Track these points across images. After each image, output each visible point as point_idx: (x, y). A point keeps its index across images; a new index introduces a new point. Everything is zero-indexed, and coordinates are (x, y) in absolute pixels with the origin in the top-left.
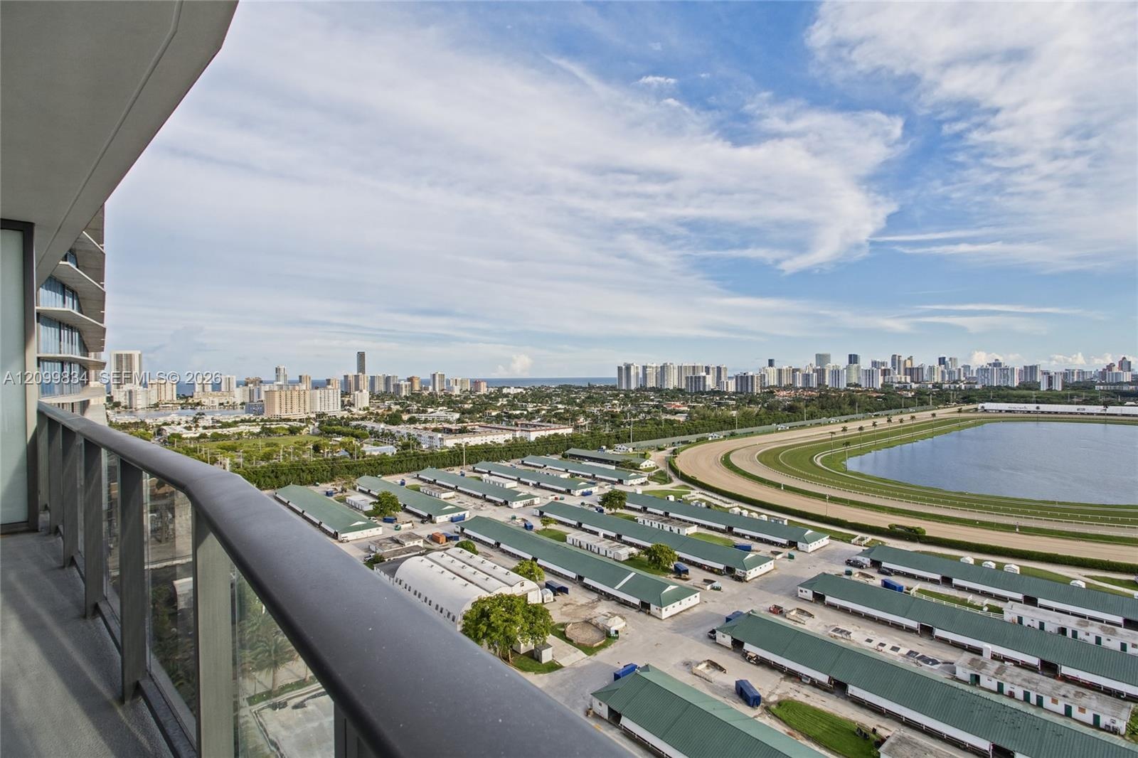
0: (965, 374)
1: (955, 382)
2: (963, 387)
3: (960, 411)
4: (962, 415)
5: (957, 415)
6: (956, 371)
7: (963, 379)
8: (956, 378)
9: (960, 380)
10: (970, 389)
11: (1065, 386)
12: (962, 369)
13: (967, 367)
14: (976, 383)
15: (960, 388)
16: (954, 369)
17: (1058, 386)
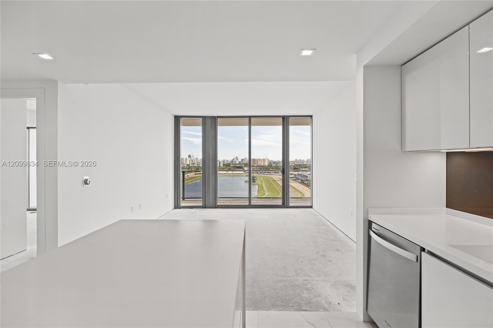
0: (196, 161)
1: (193, 164)
2: (196, 166)
3: (196, 174)
4: (197, 175)
5: (195, 176)
6: (194, 160)
7: (196, 163)
8: (194, 163)
9: (195, 163)
10: (198, 166)
11: (223, 165)
12: (196, 159)
13: (197, 159)
14: (200, 164)
15: (195, 166)
16: (193, 159)
17: (222, 165)
